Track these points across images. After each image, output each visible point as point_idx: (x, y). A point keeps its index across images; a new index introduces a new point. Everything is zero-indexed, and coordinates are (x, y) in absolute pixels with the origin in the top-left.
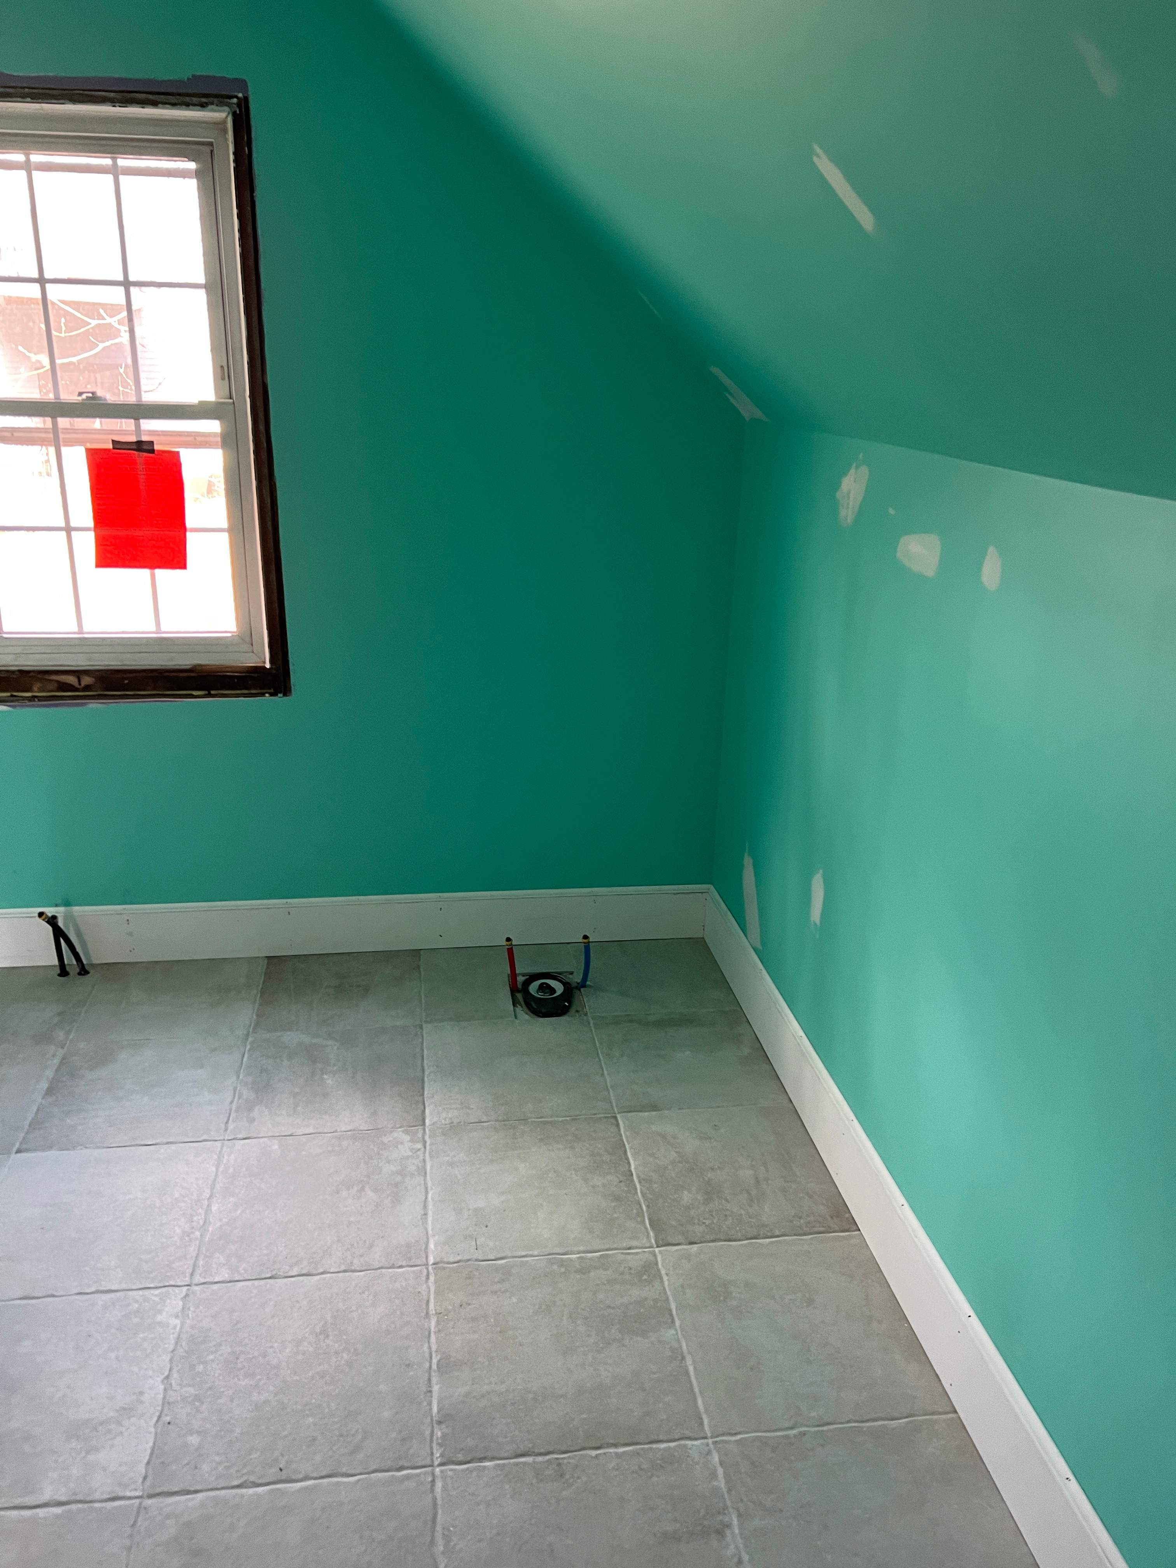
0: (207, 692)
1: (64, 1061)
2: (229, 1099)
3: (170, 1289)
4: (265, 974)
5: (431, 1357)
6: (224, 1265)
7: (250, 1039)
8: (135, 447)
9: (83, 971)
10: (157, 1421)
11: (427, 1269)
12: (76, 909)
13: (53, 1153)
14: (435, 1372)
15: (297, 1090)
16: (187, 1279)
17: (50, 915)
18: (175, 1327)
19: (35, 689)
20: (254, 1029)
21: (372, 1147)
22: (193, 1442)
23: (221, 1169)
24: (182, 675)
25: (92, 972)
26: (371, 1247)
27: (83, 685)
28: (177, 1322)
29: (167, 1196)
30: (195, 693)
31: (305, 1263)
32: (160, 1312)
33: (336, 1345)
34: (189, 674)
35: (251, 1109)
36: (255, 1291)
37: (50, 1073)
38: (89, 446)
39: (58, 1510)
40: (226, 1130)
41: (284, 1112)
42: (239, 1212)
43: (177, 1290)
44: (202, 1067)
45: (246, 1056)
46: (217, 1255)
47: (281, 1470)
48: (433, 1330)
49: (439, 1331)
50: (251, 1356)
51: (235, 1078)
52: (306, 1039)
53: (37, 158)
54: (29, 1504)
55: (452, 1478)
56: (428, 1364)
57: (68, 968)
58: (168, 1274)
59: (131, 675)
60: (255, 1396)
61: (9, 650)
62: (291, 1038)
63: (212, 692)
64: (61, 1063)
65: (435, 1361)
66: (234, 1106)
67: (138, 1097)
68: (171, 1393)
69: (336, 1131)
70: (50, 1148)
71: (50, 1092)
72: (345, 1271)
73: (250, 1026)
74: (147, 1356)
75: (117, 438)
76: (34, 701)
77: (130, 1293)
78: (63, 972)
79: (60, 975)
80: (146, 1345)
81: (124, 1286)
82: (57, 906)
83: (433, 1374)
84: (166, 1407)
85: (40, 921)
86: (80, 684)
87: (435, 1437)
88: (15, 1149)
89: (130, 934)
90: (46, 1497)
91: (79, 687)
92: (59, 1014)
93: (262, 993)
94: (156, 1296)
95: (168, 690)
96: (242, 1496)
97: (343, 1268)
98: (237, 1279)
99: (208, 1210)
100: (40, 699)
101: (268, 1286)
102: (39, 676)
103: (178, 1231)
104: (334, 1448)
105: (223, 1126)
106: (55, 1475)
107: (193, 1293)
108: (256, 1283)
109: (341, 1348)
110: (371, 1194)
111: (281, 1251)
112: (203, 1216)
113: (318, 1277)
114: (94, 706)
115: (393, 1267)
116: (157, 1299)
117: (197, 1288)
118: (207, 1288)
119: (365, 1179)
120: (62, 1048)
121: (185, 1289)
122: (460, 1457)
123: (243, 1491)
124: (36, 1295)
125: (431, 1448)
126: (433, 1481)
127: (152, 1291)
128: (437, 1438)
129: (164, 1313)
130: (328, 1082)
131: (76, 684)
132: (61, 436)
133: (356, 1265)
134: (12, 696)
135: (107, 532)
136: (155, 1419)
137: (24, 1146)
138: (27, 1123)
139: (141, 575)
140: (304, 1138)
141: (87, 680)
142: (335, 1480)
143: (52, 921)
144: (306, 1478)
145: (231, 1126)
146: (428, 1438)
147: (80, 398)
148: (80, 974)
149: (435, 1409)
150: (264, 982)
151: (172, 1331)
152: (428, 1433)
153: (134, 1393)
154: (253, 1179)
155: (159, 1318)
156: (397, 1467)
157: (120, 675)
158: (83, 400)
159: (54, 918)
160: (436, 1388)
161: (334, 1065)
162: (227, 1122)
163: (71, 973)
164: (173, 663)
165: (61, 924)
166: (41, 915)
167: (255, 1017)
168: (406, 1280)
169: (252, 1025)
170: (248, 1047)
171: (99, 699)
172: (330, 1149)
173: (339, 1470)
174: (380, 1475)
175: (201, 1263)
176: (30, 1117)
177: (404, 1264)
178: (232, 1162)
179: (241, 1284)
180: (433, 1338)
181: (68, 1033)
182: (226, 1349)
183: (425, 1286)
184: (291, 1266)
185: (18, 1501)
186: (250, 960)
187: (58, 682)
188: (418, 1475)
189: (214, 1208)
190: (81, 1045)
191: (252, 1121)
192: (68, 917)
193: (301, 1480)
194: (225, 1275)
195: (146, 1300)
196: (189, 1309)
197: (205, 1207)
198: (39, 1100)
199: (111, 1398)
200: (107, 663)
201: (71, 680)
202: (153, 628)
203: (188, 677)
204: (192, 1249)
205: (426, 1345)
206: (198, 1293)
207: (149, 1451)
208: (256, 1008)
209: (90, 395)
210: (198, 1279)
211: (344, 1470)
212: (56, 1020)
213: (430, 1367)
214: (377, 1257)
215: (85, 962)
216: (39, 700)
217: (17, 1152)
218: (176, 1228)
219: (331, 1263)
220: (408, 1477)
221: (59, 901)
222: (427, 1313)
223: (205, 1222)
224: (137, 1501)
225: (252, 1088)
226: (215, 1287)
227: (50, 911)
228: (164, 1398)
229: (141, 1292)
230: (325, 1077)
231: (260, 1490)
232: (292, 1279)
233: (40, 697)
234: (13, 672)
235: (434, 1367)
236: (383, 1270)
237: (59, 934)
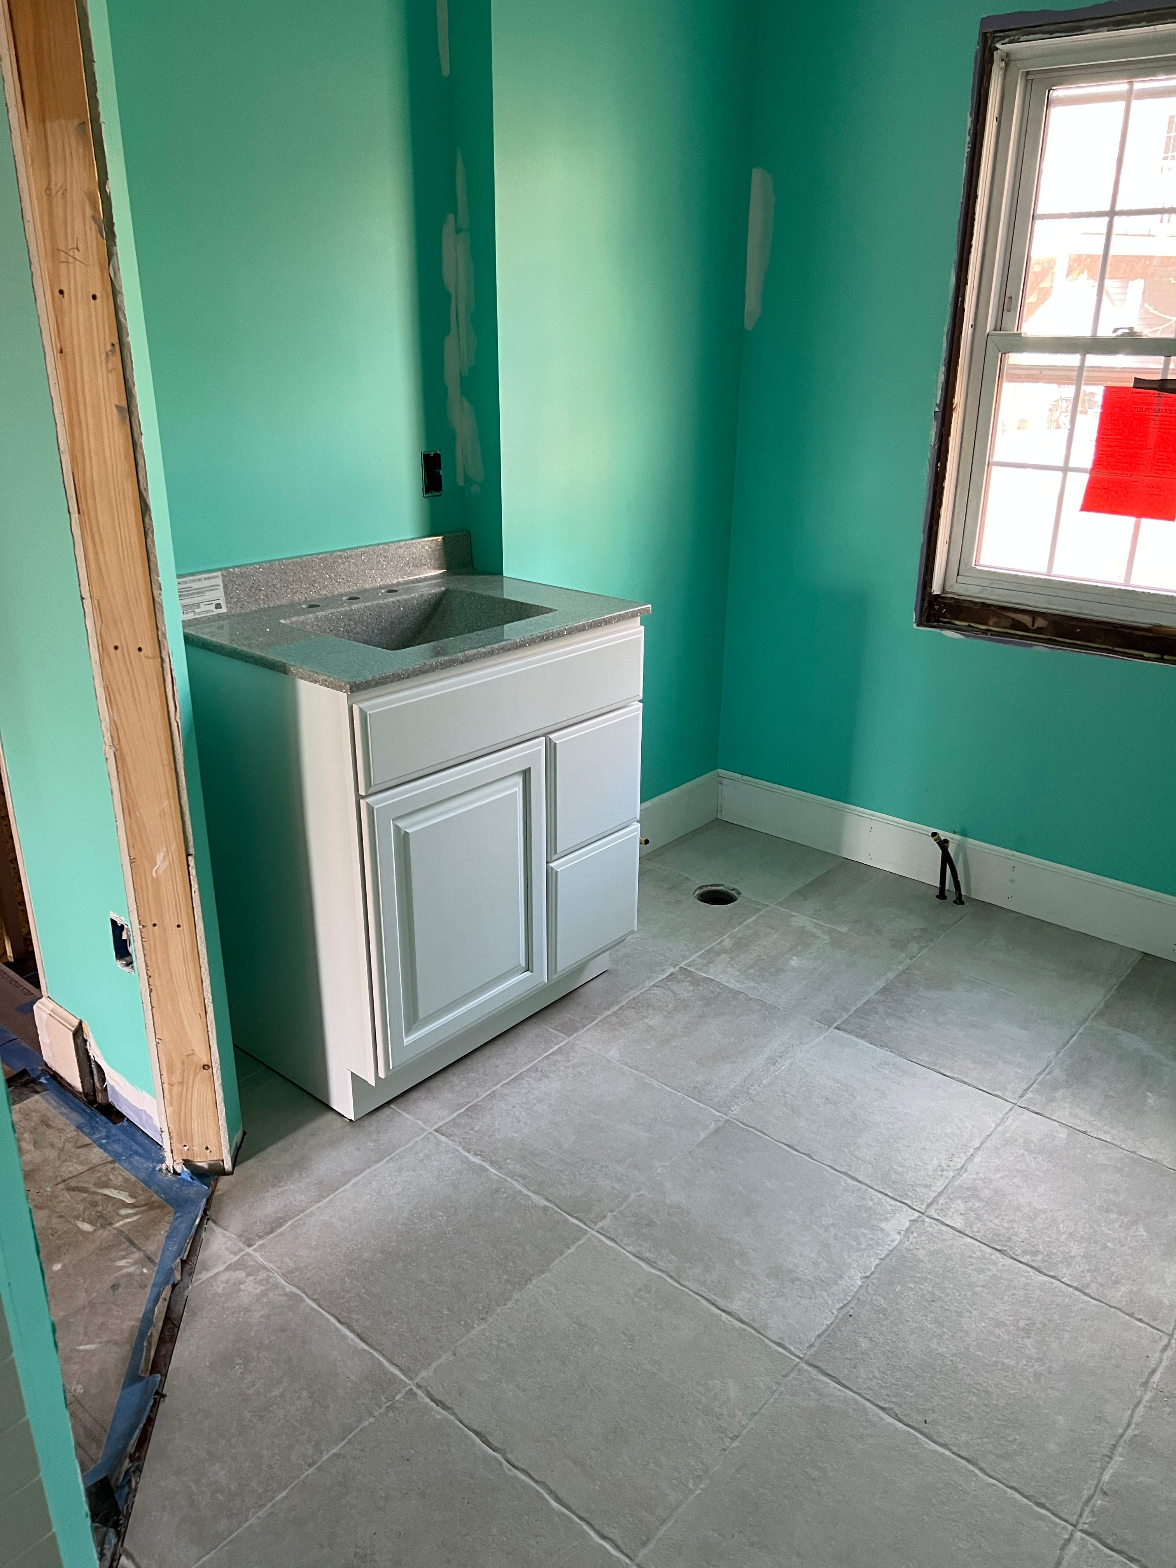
0: (1159, 656)
1: (907, 971)
2: (1039, 1071)
3: (905, 1208)
4: (1133, 968)
5: (1128, 1426)
6: (961, 1214)
7: (1087, 1024)
8: (1156, 386)
9: (959, 900)
10: (842, 1307)
11: (1170, 1340)
12: (970, 840)
13: (863, 1044)
14: (1125, 1442)
15: (1111, 1093)
16: (924, 1207)
17: (942, 838)
18: (893, 1241)
19: (991, 623)
20: (1098, 1015)
21: (1167, 1187)
22: (863, 1345)
23: (1000, 1129)
24: (1137, 632)
25: (967, 904)
26: (1116, 1282)
27: (1035, 627)
28: (898, 1238)
29: (939, 1127)
30: (1146, 655)
31: (1040, 1258)
32: (886, 1220)
33: (1033, 1351)
34: (1144, 633)
35: (1055, 1089)
36: (978, 1254)
37: (890, 975)
38: (1110, 384)
39: (737, 1324)
40: (1021, 1096)
41: (1088, 1108)
42: (998, 1176)
43: (910, 1210)
44: (1025, 1029)
45: (1075, 1038)
46: (960, 1201)
47: (926, 1422)
48: (1144, 1402)
49: (1150, 1407)
50: (947, 1307)
51: (1054, 1053)
52: (1145, 1047)
53: (1140, 85)
54: (719, 1305)
55: (1090, 1552)
56: (1120, 1431)
57: (946, 893)
58: (909, 1193)
59: (1084, 624)
60: (934, 1345)
61: (977, 582)
62: (1131, 1041)
63: (1166, 657)
64: (904, 972)
65: (1130, 1432)
66: (1040, 1078)
67: (955, 1029)
68: (863, 1291)
69: (1134, 1153)
70: (862, 1037)
71: (884, 990)
72: (1076, 1289)
73: (1093, 1012)
74: (859, 1250)
75: (1140, 377)
76: (987, 634)
77: (870, 1190)
78: (942, 894)
79: (937, 897)
80: (863, 1240)
81: (869, 1183)
82: (954, 833)
83: (1122, 1443)
84: (855, 1301)
85: (932, 840)
86: (1033, 625)
87: (1092, 1503)
88: (835, 1025)
89: (1012, 881)
90: (733, 1307)
91: (1031, 627)
92: (922, 930)
93: (1122, 985)
94: (891, 1205)
95: (1118, 646)
96: (882, 1419)
97: (1075, 1284)
98: (967, 1233)
99: (970, 1159)
100: (993, 633)
101: (993, 1257)
102: (998, 611)
103: (935, 1162)
104: (985, 1440)
105: (1020, 1092)
106: (748, 1296)
107: (923, 1221)
108: (984, 1247)
109: (1037, 1356)
110: (1142, 1232)
111: (1021, 1233)
112: (963, 1162)
113: (1046, 1278)
114: (1041, 649)
115: (1131, 1315)
116: (889, 1208)
117: (927, 1220)
118: (937, 1225)
119: (1143, 1215)
120: (911, 959)
121: (917, 1214)
122: (1110, 1541)
123: (882, 1414)
124: (798, 1149)
125: (1082, 1510)
126: (1069, 1540)
127: (888, 1199)
128: (1094, 1506)
129: (889, 1223)
130: (1150, 1101)
131: (1029, 625)
132: (1085, 374)
133: (1092, 1289)
134: (969, 626)
135: (1105, 475)
136: (841, 1305)
137: (844, 1026)
138: (854, 1009)
139: (1126, 522)
140: (1097, 1143)
141: (1041, 623)
142: (971, 1467)
143: (943, 844)
144: (944, 1446)
145: (1029, 1095)
146: (1084, 1499)
147: (1114, 335)
148: (955, 902)
149: (1106, 1477)
150: (1129, 975)
151: (889, 1242)
152: (1086, 1494)
153: (835, 1273)
154: (1026, 1153)
155: (883, 1225)
156: (1038, 1501)
157: (1073, 623)
158: (1118, 336)
159: (946, 841)
160: (1118, 1459)
161: (1165, 1088)
162: (1026, 1090)
163: (948, 898)
164: (1132, 619)
165: (951, 850)
166: (934, 834)
167: (1102, 1005)
168: (1139, 1337)
169: (1095, 1012)
170: (1081, 1031)
171: (1048, 644)
172: (1119, 1165)
173: (979, 1462)
174: (1017, 1496)
175: (942, 1201)
176: (859, 1004)
177: (1145, 1319)
178: (1013, 1127)
179: (970, 1240)
180: (1141, 1409)
181: (921, 949)
182: (927, 1287)
183: (1158, 1355)
184: (1024, 1252)
185: (713, 1297)
186: (1123, 949)
187: (1013, 619)
188: (1056, 1525)
189: (976, 1160)
190: (927, 964)
191: (1052, 1100)
192: (961, 847)
193: (940, 1445)
194: (958, 1223)
195: (880, 1203)
196: (912, 1233)
197: (969, 1154)
198: (872, 994)
199: (816, 1264)
200: (1065, 609)
201: (1026, 619)
202: (1122, 580)
203: (1144, 636)
204: (939, 1185)
205: (1130, 1412)
206: (926, 1224)
207: (824, 1327)
208: (1107, 998)
209: (1127, 331)
210: (932, 1212)
211: (984, 1465)
212: (916, 934)
213: (1122, 1435)
214: (1118, 1295)
215: (963, 893)
216: (992, 635)
217: (835, 1028)
218: (935, 1158)
219: (1067, 1274)
220: (1043, 1518)
221: (957, 830)
222: (1147, 1382)
223: (962, 1167)
224: (797, 1360)
225: (1066, 1070)
226: (944, 1228)
227: (943, 835)
228: (857, 1292)
229: (879, 1195)
230: (1149, 1094)
231: (900, 1425)
232: (1020, 1265)
233: (994, 631)
234: (976, 603)
235: (1126, 1437)
236: (1119, 1313)
237: (946, 859)
